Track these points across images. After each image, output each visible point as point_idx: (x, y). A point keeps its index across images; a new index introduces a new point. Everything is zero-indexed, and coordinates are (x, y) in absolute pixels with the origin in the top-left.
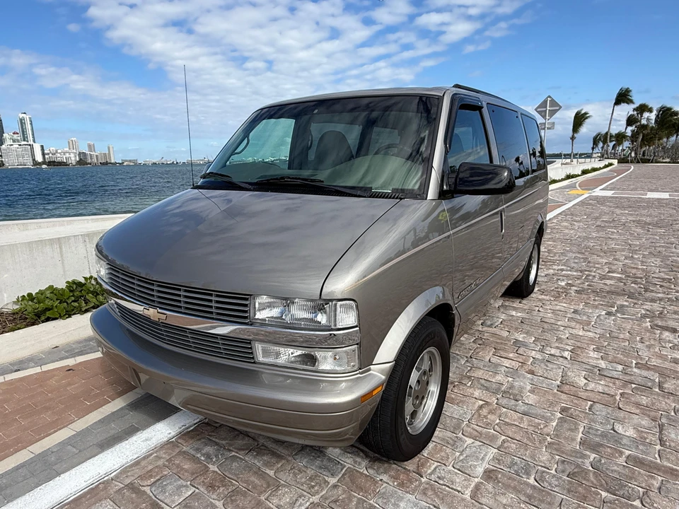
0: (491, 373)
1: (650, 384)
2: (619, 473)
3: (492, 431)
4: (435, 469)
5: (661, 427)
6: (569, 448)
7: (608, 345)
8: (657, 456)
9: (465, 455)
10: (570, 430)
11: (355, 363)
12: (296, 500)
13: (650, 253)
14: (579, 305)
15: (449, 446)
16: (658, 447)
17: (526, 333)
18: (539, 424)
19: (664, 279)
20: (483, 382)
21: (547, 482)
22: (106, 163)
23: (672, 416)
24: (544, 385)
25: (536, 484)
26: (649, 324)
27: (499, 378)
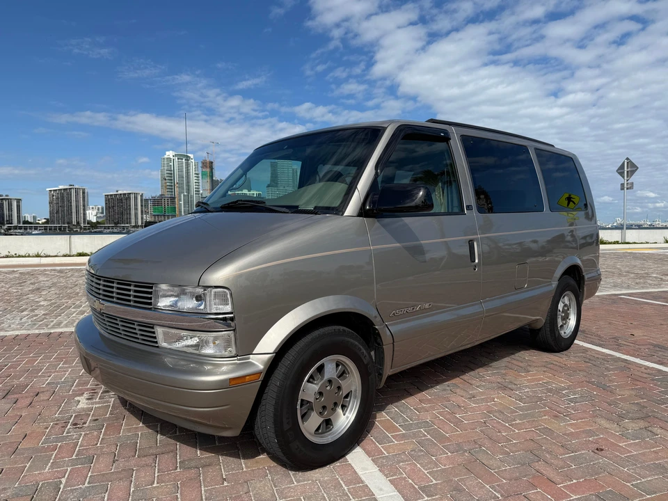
11: (233, 350)
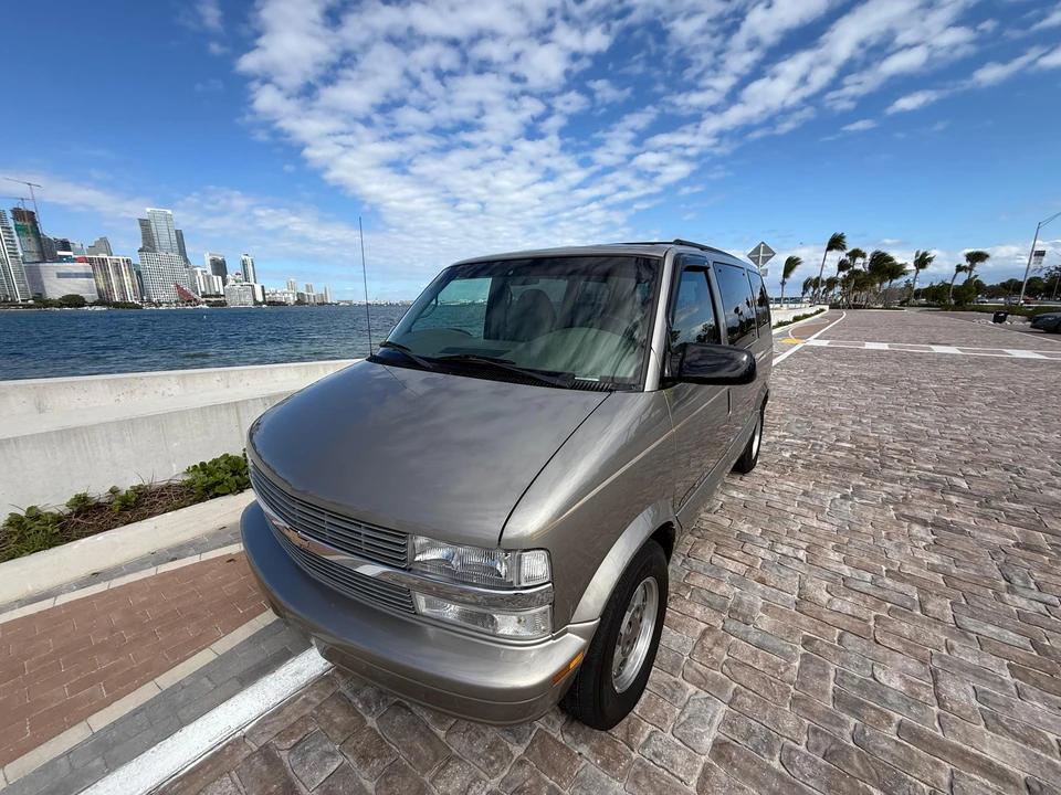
0: (713, 581)
1: (909, 604)
2: (892, 755)
3: (719, 673)
4: (650, 737)
5: (934, 673)
6: (820, 708)
7: (850, 542)
8: (936, 724)
9: (687, 715)
10: (818, 675)
11: (547, 626)
12: (470, 786)
13: (880, 417)
14: (808, 484)
15: (666, 698)
16: (936, 709)
17: (751, 523)
18: (778, 665)
19: (901, 451)
20: (705, 593)
21: (798, 768)
22: (323, 304)
23: (945, 656)
24: (779, 601)
25: (783, 770)
26: (893, 513)
27: (724, 588)
